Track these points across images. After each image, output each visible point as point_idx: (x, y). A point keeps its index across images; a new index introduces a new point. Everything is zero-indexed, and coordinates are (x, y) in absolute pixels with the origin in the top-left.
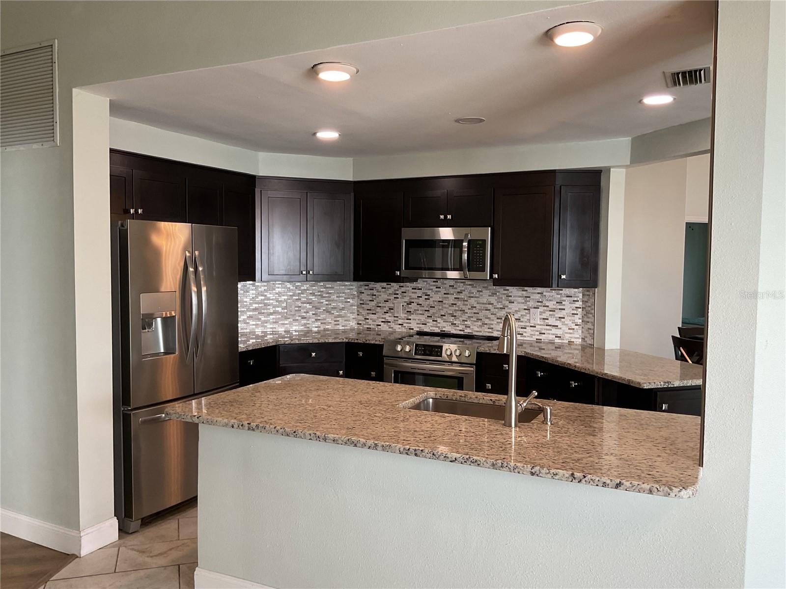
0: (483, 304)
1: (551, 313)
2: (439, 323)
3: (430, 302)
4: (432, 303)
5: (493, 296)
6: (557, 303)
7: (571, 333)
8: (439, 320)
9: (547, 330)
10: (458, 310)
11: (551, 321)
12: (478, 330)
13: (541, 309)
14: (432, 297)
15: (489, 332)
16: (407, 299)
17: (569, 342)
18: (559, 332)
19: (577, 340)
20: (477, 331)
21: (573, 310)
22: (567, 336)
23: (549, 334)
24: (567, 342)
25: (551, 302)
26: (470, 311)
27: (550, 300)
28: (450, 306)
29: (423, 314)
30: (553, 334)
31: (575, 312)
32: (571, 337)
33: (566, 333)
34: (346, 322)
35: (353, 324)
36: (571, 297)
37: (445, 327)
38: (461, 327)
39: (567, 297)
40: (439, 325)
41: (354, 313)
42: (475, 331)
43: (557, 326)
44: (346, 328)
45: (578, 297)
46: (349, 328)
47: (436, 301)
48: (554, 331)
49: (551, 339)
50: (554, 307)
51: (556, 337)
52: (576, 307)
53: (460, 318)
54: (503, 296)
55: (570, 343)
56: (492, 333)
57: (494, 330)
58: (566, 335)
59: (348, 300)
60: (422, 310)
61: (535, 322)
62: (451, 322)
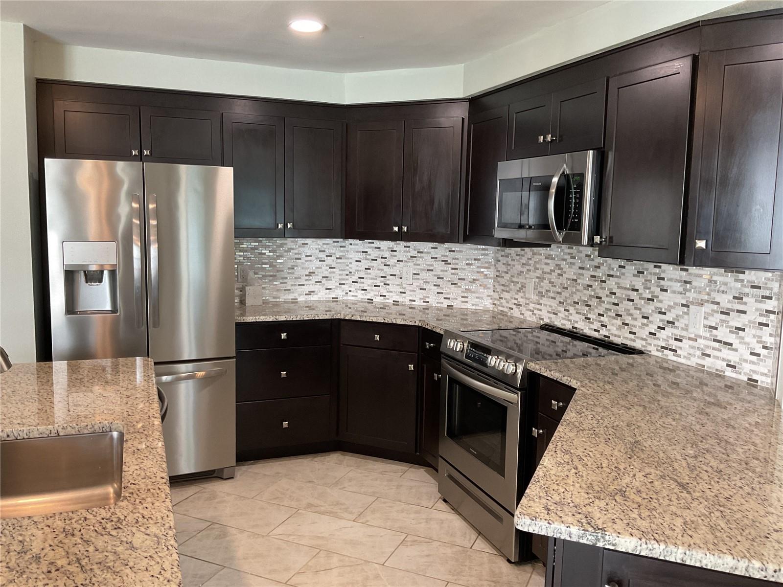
0: (626, 289)
1: (723, 317)
2: (571, 314)
3: (563, 280)
4: (564, 282)
5: (639, 276)
6: (735, 298)
7: (753, 363)
8: (572, 310)
9: (714, 349)
10: (593, 296)
11: (723, 334)
12: (617, 333)
13: (708, 308)
14: (565, 273)
15: (631, 340)
16: (539, 273)
17: (749, 379)
18: (733, 357)
19: (764, 378)
20: (616, 336)
21: (761, 315)
22: (747, 367)
23: (717, 358)
24: (746, 379)
25: (724, 296)
26: (608, 299)
27: (723, 292)
28: (585, 289)
29: (555, 299)
30: (723, 360)
31: (764, 320)
32: (754, 372)
33: (746, 361)
34: (478, 300)
35: (487, 304)
36: (759, 288)
37: (577, 322)
38: (596, 325)
39: (753, 287)
40: (570, 318)
41: (489, 288)
42: (612, 334)
43: (731, 345)
44: (477, 308)
45: (771, 289)
46: (481, 308)
47: (569, 279)
48: (726, 353)
49: (719, 368)
50: (729, 306)
51: (728, 365)
52: (767, 311)
53: (596, 310)
54: (653, 277)
55: (752, 383)
56: (634, 341)
57: (638, 338)
58: (744, 364)
59: (482, 270)
60: (554, 292)
61: (697, 332)
62: (584, 314)
